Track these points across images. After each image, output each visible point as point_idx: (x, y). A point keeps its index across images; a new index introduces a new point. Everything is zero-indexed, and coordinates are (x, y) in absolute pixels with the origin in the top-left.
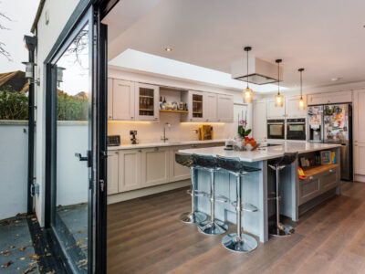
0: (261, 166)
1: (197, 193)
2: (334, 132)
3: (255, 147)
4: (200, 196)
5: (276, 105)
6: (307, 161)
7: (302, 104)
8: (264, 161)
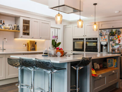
0: (66, 67)
1: (23, 86)
2: (116, 47)
3: (63, 54)
4: (25, 88)
5: (78, 27)
6: (98, 65)
7: (95, 27)
8: (68, 63)
